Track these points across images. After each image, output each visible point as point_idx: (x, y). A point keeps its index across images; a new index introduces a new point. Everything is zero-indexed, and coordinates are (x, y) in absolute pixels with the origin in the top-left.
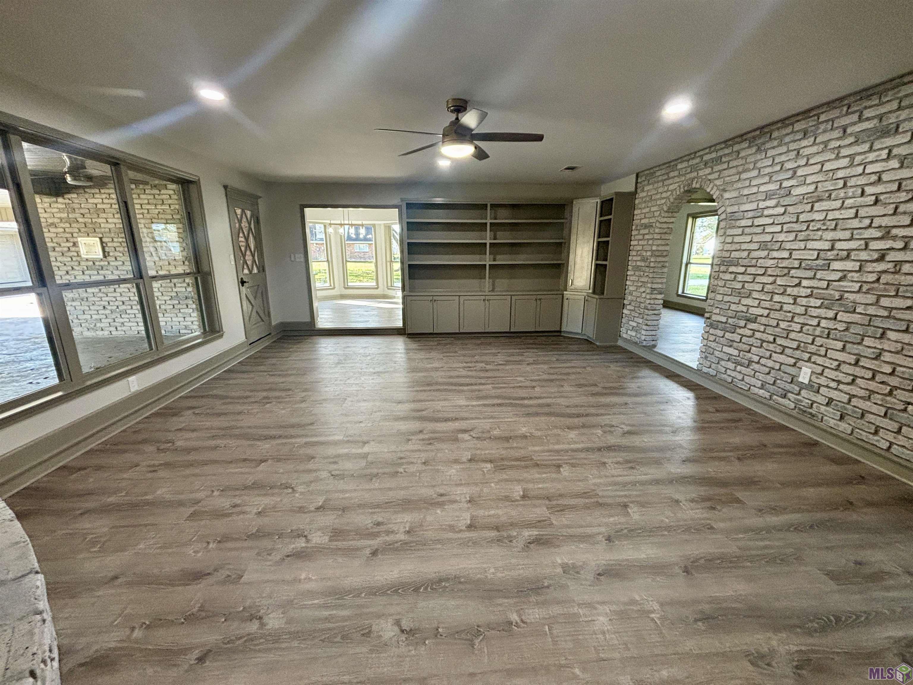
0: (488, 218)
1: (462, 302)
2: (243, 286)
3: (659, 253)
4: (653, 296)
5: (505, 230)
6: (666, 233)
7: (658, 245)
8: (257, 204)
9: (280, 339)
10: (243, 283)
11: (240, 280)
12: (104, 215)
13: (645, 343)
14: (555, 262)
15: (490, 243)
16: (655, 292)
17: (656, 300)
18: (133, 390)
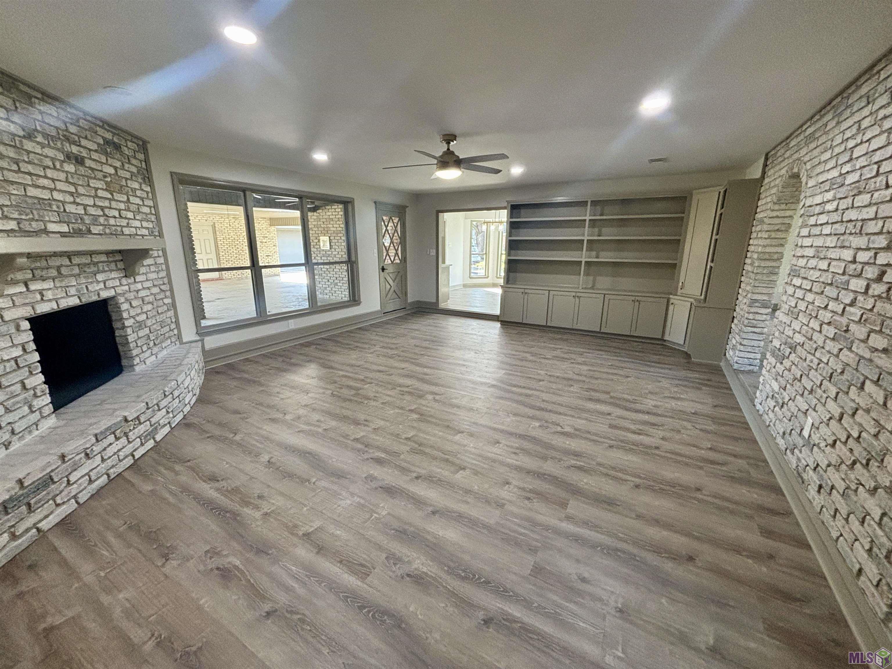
0: (588, 215)
1: (551, 297)
2: (383, 271)
3: (767, 256)
4: (753, 310)
5: (612, 226)
6: (778, 230)
7: (764, 246)
8: (405, 212)
9: (414, 313)
10: (383, 269)
11: (381, 267)
12: (332, 222)
13: (736, 366)
14: (670, 262)
15: (588, 240)
16: (757, 304)
17: (757, 315)
18: (290, 328)
